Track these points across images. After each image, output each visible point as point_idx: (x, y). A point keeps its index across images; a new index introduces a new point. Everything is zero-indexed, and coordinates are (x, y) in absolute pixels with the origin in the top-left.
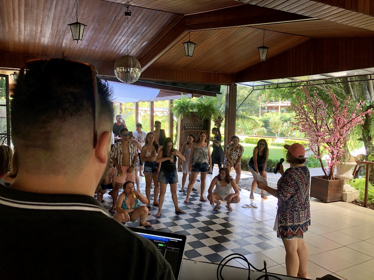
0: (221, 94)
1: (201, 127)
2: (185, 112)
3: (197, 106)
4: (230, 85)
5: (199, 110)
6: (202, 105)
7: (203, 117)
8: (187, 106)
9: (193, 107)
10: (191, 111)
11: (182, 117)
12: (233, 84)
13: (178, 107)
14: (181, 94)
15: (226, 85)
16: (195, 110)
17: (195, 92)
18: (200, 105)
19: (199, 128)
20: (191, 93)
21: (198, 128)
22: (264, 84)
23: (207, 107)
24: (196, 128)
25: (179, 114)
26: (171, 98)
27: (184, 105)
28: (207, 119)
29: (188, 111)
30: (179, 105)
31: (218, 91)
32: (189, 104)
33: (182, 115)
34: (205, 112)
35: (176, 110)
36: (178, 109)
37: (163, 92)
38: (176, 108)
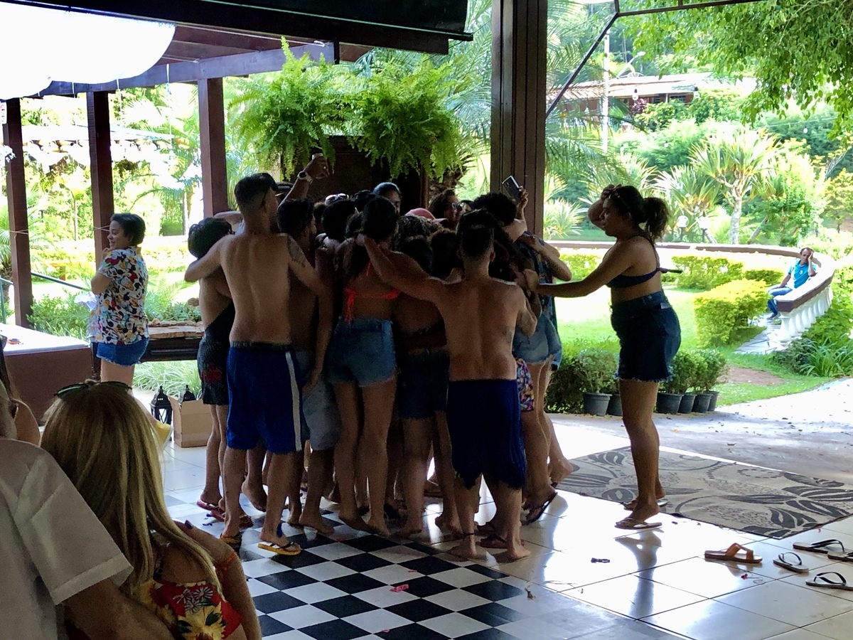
0: (469, 38)
2: (303, 136)
3: (362, 103)
5: (374, 126)
6: (386, 102)
7: (394, 158)
8: (313, 107)
9: (341, 113)
10: (328, 130)
13: (268, 112)
14: (279, 46)
16: (352, 128)
17: (346, 36)
18: (376, 100)
20: (324, 38)
23: (412, 110)
25: (271, 150)
26: (209, 68)
27: (300, 99)
28: (412, 171)
29: (320, 133)
30: (272, 103)
31: (454, 26)
32: (320, 97)
33: (289, 156)
34: (403, 131)
35: (257, 128)
36: (268, 123)
37: (194, 37)
38: (254, 121)
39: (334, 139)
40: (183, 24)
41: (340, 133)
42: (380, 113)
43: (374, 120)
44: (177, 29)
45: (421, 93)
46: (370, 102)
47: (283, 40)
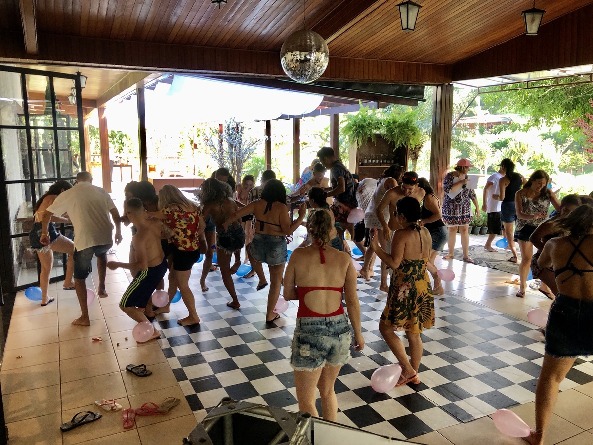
0: (425, 101)
1: (391, 161)
2: (365, 134)
3: (386, 122)
4: (441, 85)
5: (390, 130)
6: (394, 122)
7: (397, 141)
8: (369, 123)
9: (379, 126)
10: (374, 131)
11: (360, 144)
12: (447, 84)
13: (354, 125)
14: (358, 103)
15: (434, 85)
16: (382, 131)
17: (382, 100)
18: (392, 122)
19: (387, 163)
20: (374, 100)
21: (386, 161)
22: (500, 83)
23: (404, 125)
24: (382, 161)
25: (354, 138)
26: (334, 110)
27: (365, 121)
28: (403, 146)
29: (371, 132)
30: (355, 122)
31: (420, 96)
32: (372, 120)
33: (360, 140)
34: (400, 132)
35: (350, 130)
36: (353, 129)
37: (330, 100)
38: (349, 128)
39: (376, 134)
40: (326, 96)
41: (378, 132)
42: (393, 126)
43: (390, 128)
44: (324, 97)
45: (407, 119)
46: (389, 122)
47: (360, 101)
